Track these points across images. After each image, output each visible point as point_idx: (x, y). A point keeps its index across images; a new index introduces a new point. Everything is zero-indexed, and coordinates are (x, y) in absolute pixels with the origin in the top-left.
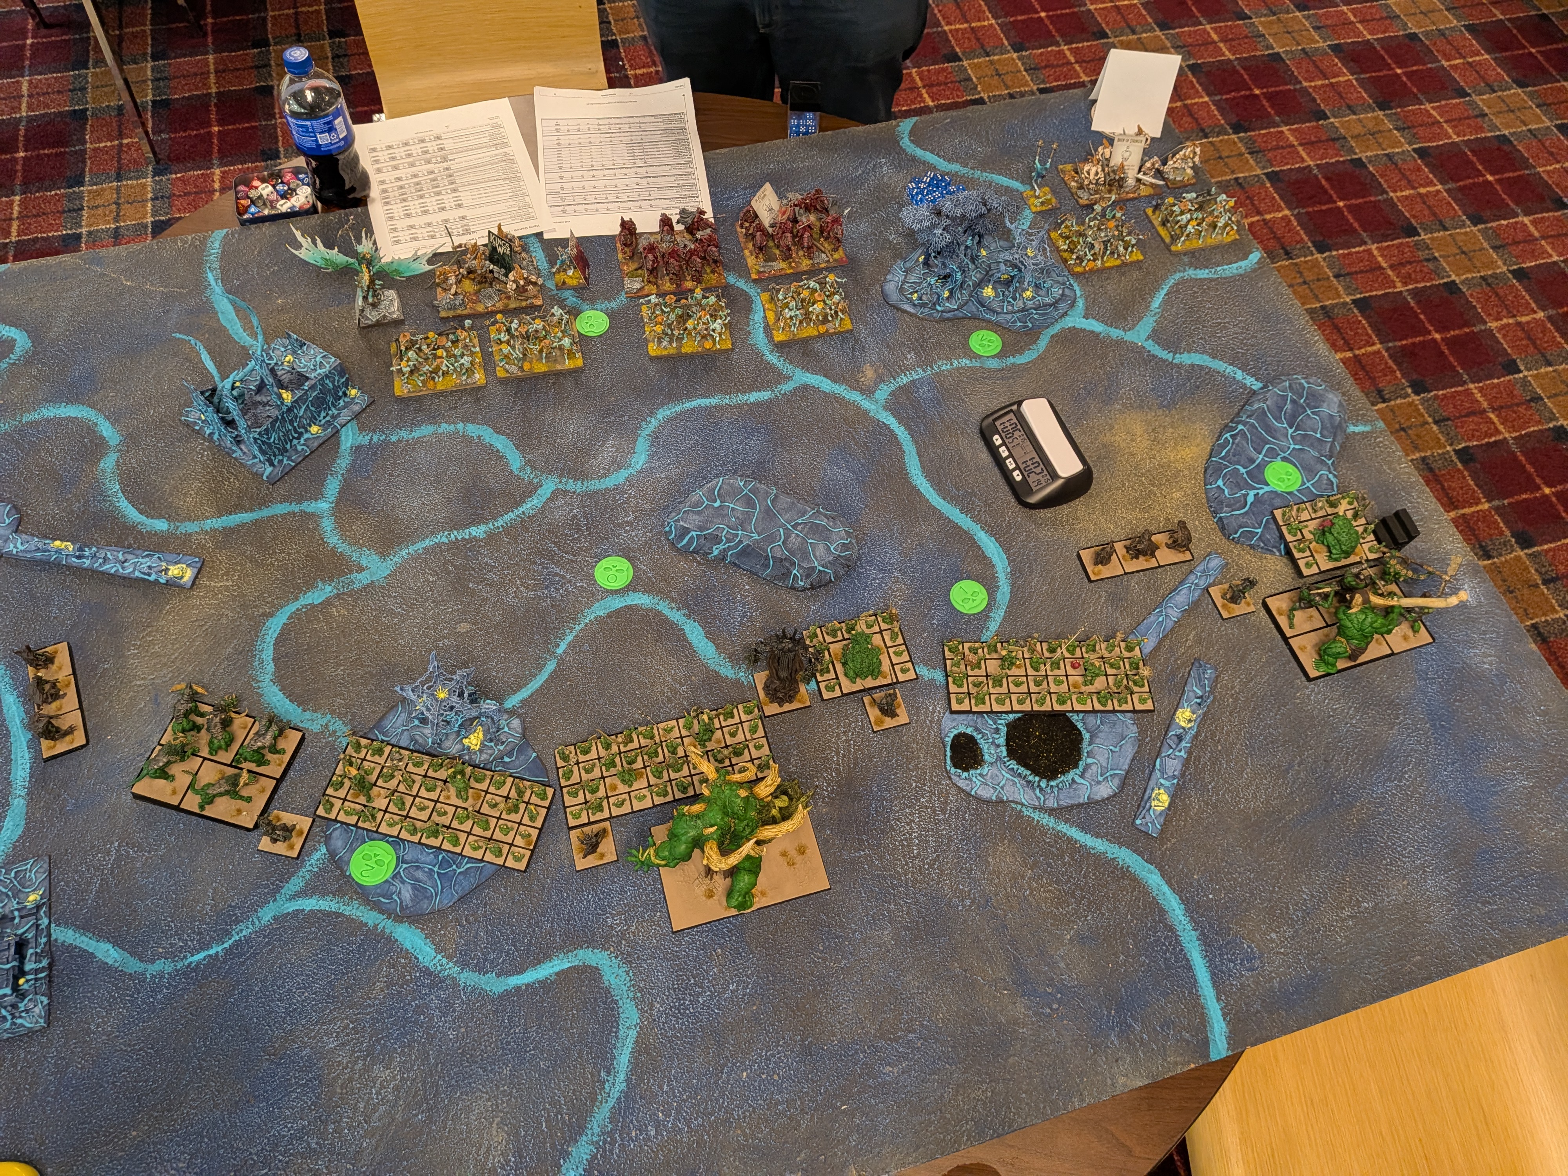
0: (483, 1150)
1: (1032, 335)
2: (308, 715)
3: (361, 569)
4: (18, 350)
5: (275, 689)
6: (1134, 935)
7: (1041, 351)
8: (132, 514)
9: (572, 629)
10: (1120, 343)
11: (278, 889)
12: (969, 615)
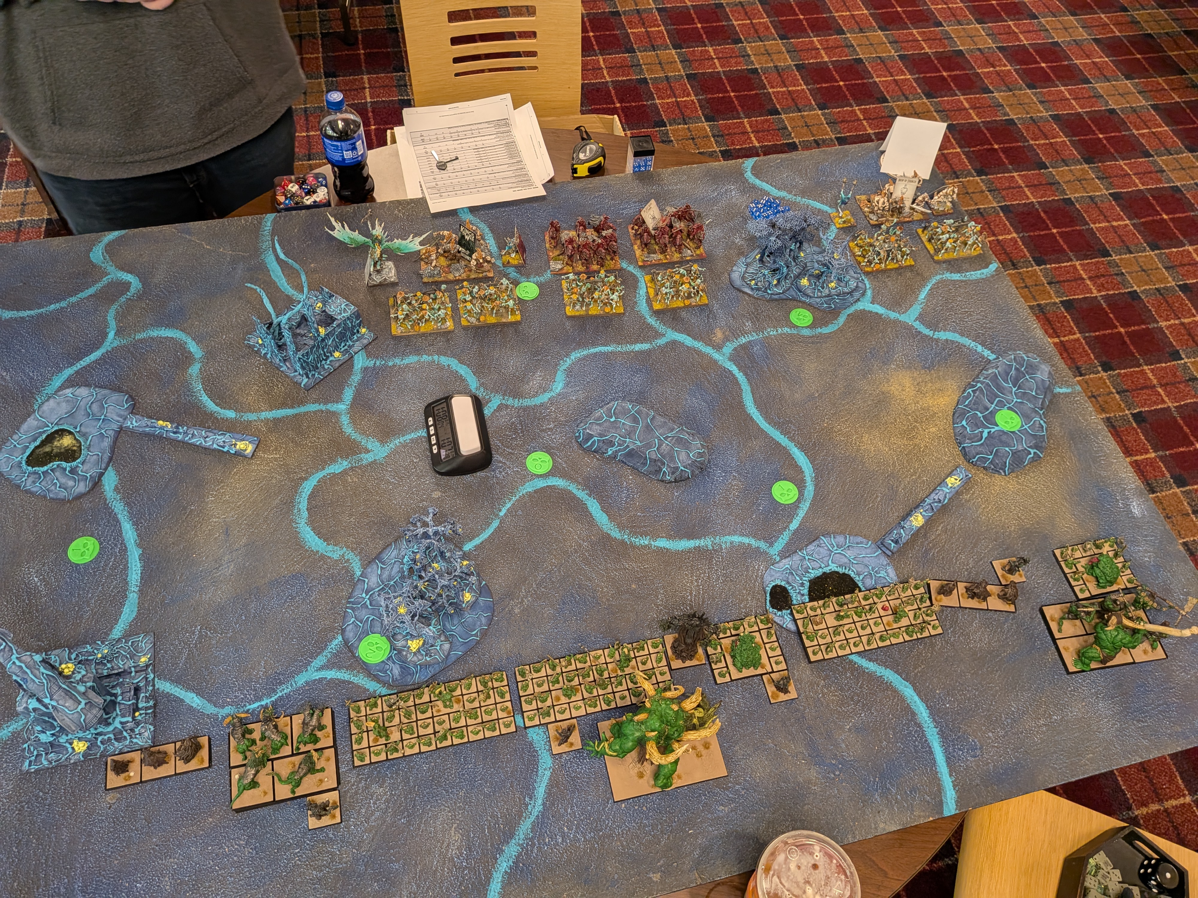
0: (445, 844)
1: (835, 313)
2: (330, 548)
3: (368, 451)
4: (132, 290)
5: (308, 529)
6: (894, 729)
7: (840, 325)
8: (211, 405)
9: (510, 500)
10: (896, 322)
11: (309, 663)
12: (785, 505)
